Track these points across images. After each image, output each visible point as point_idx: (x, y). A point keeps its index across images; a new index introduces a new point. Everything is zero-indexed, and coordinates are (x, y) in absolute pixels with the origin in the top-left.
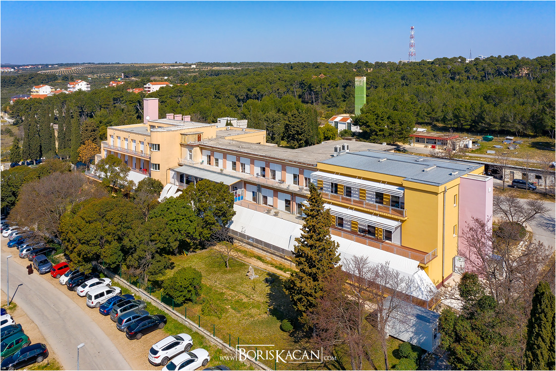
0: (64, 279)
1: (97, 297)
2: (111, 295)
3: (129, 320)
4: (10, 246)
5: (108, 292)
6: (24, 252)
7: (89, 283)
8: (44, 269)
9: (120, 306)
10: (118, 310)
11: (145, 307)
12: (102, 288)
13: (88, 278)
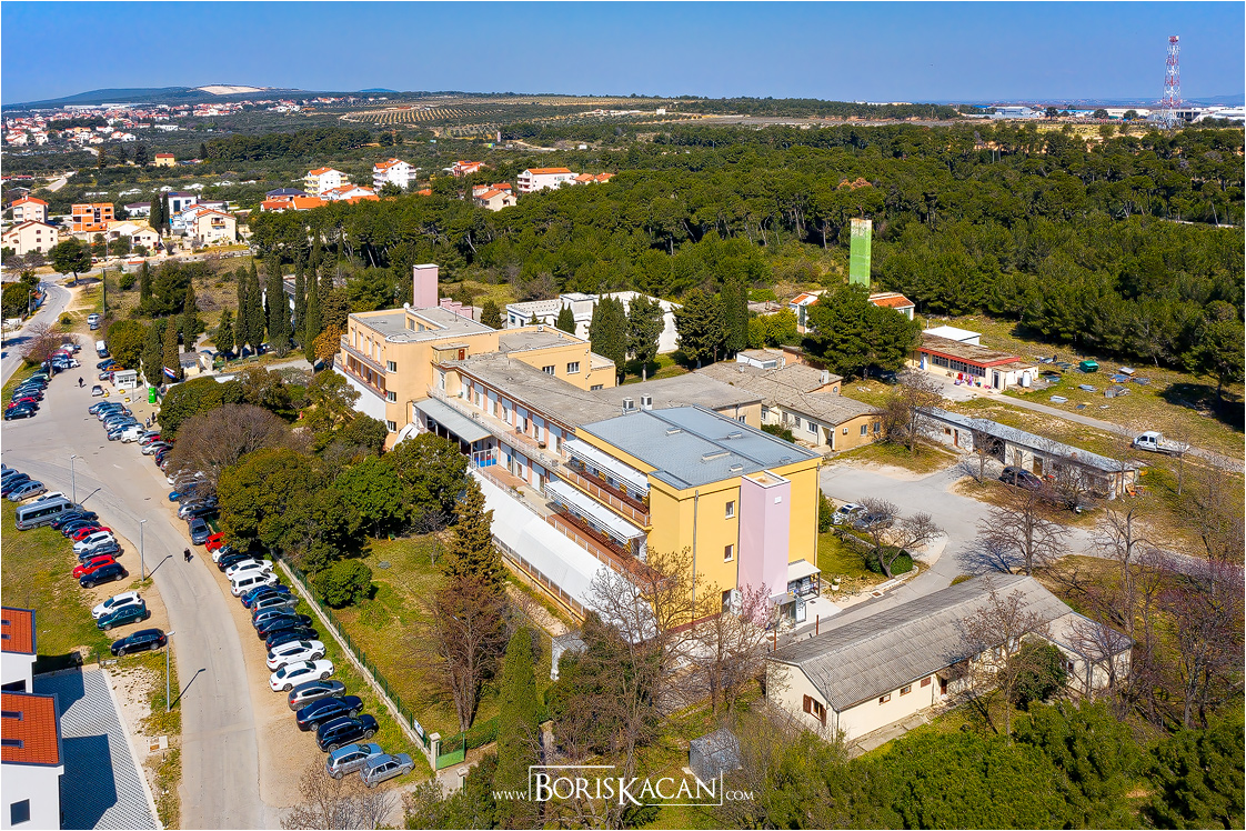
0: (217, 555)
1: (242, 584)
2: (261, 583)
3: (266, 616)
4: (172, 500)
5: (258, 580)
6: (184, 511)
7: (241, 564)
8: (199, 538)
9: (261, 599)
10: (258, 604)
11: (296, 605)
12: (253, 574)
13: (244, 557)
